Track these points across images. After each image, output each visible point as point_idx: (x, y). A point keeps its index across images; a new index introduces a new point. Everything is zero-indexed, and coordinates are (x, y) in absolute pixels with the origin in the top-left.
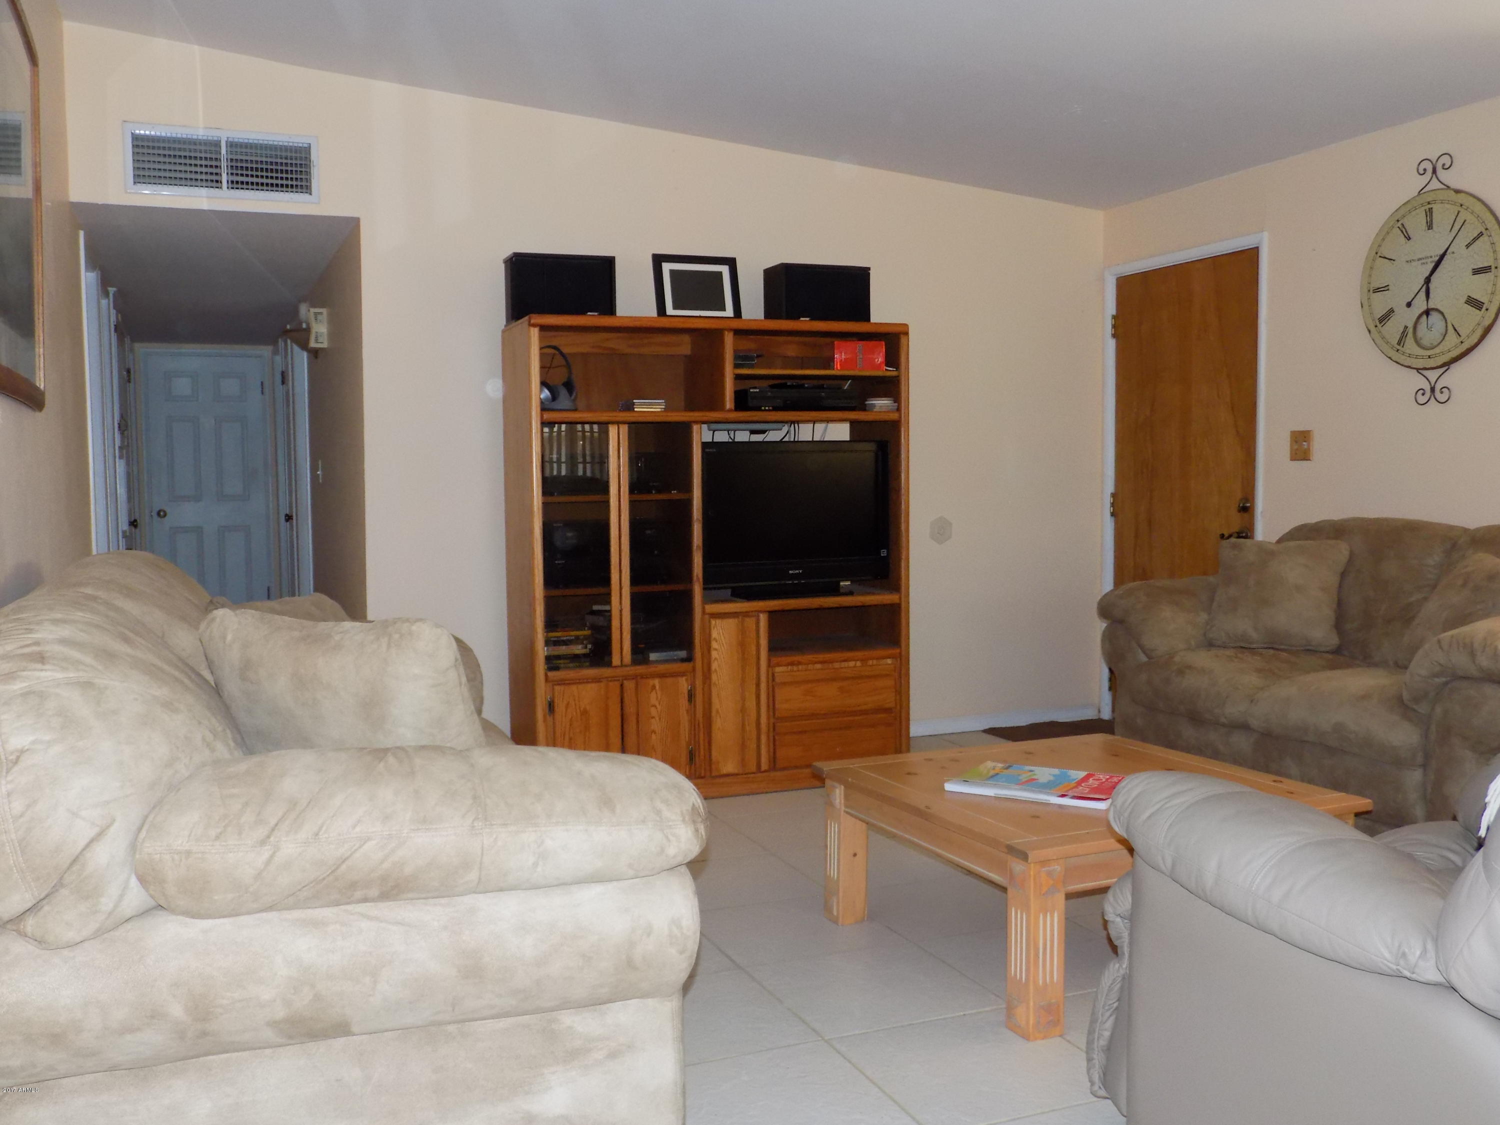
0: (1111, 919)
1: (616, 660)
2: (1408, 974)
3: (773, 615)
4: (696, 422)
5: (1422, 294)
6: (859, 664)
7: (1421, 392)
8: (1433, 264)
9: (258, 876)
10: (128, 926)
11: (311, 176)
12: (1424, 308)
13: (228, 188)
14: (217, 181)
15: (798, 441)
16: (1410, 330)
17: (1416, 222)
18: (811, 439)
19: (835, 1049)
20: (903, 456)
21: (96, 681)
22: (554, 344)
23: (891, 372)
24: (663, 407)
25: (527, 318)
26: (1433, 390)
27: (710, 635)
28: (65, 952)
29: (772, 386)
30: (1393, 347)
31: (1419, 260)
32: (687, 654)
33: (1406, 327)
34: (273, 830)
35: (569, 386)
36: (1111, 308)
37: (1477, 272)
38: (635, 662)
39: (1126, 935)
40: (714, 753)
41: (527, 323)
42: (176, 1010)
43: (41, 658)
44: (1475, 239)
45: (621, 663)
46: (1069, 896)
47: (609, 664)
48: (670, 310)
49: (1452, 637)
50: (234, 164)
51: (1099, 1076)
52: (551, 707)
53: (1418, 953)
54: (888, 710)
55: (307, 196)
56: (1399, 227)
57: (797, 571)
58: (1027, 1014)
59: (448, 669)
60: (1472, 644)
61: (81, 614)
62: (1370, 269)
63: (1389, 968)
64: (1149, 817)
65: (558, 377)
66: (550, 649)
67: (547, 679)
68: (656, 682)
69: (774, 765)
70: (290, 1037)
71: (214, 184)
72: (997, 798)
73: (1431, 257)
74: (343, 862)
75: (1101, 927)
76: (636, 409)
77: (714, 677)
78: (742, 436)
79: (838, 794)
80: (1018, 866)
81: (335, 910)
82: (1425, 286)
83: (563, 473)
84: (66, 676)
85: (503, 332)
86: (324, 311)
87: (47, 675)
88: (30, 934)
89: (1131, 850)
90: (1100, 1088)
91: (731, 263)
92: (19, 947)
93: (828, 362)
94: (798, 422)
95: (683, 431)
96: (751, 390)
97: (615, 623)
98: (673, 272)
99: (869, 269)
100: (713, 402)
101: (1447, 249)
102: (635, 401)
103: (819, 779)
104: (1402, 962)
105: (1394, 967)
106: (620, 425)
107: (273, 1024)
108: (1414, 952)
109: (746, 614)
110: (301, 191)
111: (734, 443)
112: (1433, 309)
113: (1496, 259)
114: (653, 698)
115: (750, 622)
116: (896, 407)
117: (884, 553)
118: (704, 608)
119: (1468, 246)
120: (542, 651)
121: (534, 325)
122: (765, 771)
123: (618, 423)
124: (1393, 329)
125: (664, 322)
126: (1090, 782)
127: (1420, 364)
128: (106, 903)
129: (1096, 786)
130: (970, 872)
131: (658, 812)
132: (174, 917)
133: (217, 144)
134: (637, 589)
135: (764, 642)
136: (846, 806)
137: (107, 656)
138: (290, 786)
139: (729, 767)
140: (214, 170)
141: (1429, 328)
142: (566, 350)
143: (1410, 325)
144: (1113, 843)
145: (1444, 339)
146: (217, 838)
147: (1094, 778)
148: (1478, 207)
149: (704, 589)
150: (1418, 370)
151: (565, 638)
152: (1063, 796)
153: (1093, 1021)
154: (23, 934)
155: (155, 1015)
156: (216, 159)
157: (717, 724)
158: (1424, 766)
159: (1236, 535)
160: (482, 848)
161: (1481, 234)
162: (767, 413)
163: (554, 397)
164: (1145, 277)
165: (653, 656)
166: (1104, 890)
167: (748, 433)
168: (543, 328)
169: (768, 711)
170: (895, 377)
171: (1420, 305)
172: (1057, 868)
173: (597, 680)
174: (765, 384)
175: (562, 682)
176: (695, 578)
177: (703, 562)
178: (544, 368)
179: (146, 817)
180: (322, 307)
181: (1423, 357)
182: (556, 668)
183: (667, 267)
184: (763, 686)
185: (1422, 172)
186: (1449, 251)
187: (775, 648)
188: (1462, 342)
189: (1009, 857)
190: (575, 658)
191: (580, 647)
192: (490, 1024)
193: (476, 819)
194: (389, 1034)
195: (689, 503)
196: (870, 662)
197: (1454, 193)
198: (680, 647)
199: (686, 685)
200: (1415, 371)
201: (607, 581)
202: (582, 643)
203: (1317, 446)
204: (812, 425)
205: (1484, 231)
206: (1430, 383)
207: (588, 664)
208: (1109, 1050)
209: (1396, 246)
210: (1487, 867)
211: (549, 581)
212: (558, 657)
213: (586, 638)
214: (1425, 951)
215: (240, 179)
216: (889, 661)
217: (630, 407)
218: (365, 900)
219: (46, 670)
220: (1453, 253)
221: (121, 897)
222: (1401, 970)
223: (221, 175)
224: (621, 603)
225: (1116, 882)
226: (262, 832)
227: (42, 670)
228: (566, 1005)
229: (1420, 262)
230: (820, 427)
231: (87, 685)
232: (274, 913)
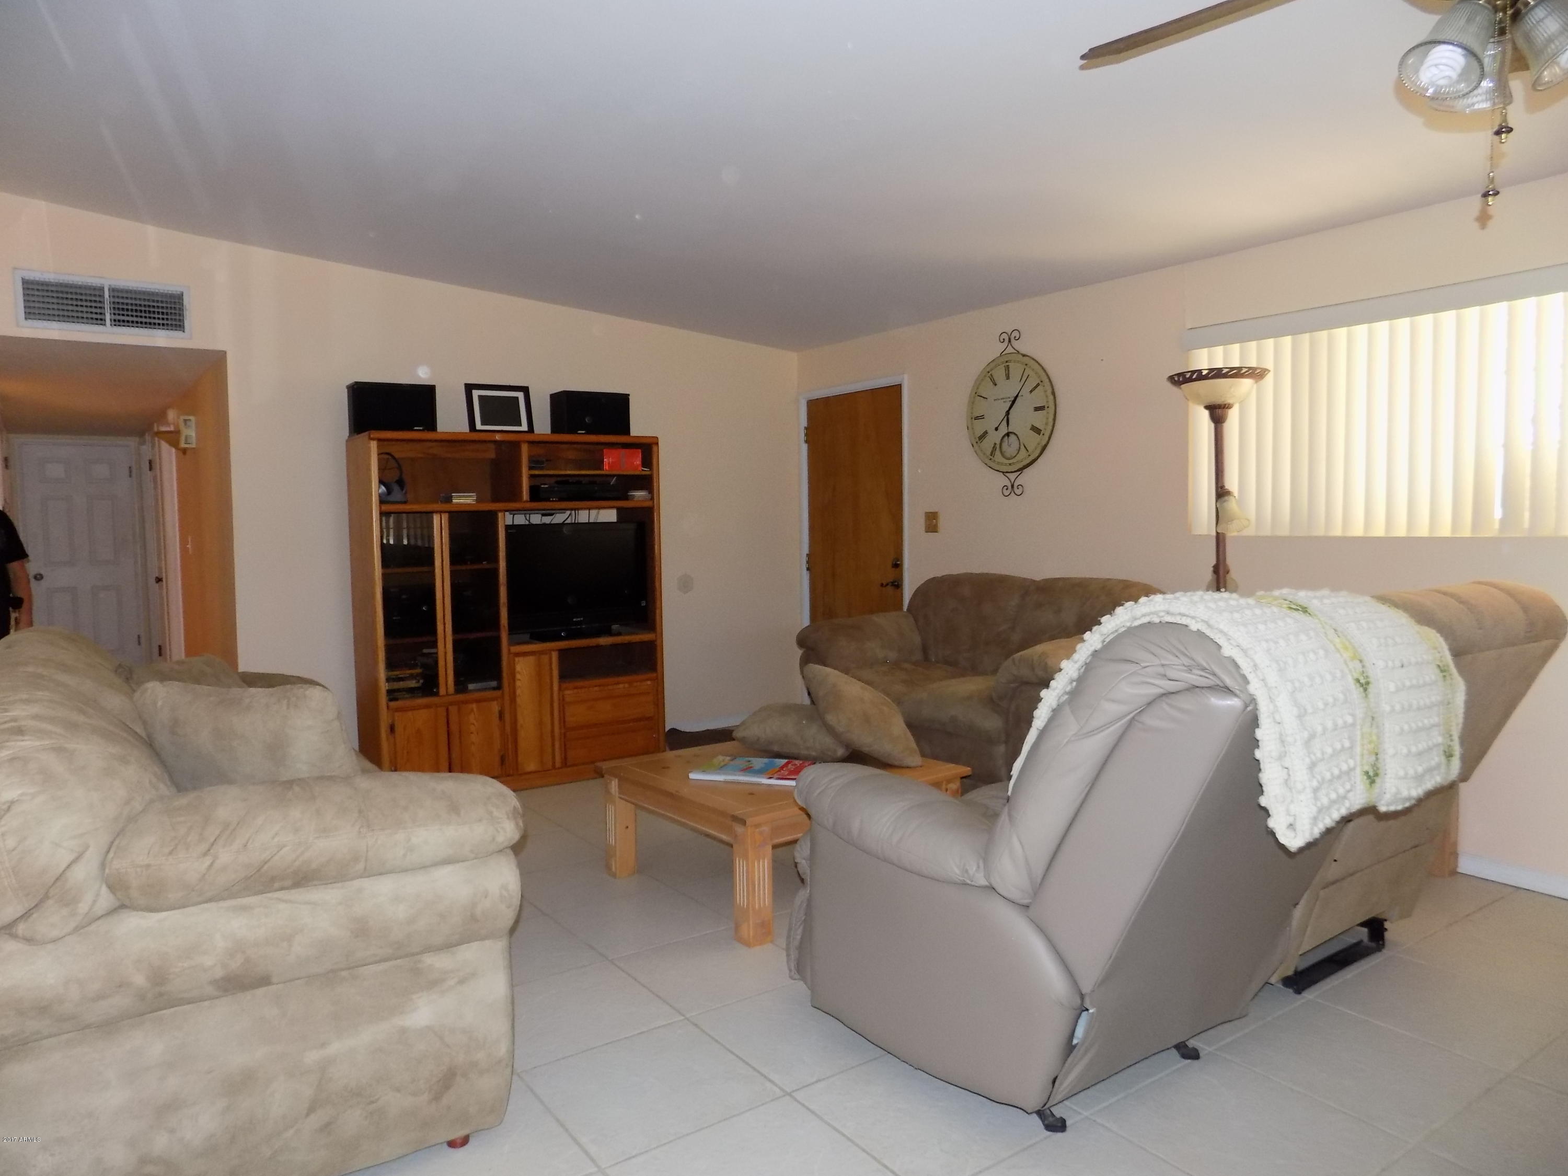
0: (799, 861)
1: (442, 691)
2: (969, 882)
3: (562, 653)
4: (501, 511)
5: (1005, 422)
6: (627, 685)
7: (1006, 488)
8: (1011, 402)
9: (203, 878)
10: (99, 922)
11: (183, 317)
12: (1006, 432)
13: (111, 325)
14: (101, 320)
15: (578, 523)
16: (998, 446)
17: (999, 374)
18: (587, 521)
19: (617, 966)
20: (656, 530)
21: (67, 746)
22: (388, 451)
23: (646, 472)
24: (475, 498)
25: (367, 433)
26: (1012, 486)
27: (515, 669)
28: (50, 946)
29: (557, 482)
30: (987, 457)
31: (1002, 399)
32: (497, 683)
33: (995, 444)
34: (212, 845)
35: (401, 483)
36: (804, 422)
37: (1037, 409)
38: (457, 691)
39: (808, 872)
40: (520, 759)
41: (367, 437)
42: (140, 980)
43: (20, 731)
44: (1036, 387)
45: (447, 692)
46: (775, 847)
47: (437, 694)
48: (479, 426)
49: (1021, 656)
50: (117, 306)
51: (795, 965)
52: (392, 729)
53: (974, 869)
54: (649, 719)
55: (181, 332)
56: (989, 376)
57: (579, 619)
58: (748, 930)
59: (333, 720)
60: (1033, 661)
61: (40, 693)
62: (972, 403)
63: (959, 879)
64: (819, 794)
65: (393, 476)
66: (391, 683)
67: (388, 707)
68: (474, 706)
69: (565, 763)
70: (226, 990)
71: (99, 322)
72: (726, 782)
73: (1009, 398)
74: (266, 863)
75: (793, 867)
76: (453, 501)
77: (518, 700)
78: (536, 519)
79: (614, 785)
80: (739, 829)
81: (259, 897)
82: (1006, 417)
83: (392, 542)
84: (42, 743)
85: (347, 441)
86: (192, 418)
87: (27, 743)
88: (21, 935)
89: (809, 816)
90: (795, 973)
91: (525, 390)
92: (11, 946)
93: (599, 464)
94: (578, 509)
95: (491, 518)
96: (542, 486)
97: (441, 663)
98: (480, 397)
99: (629, 395)
100: (514, 495)
101: (1019, 393)
102: (453, 494)
103: (600, 774)
104: (966, 875)
105: (961, 878)
106: (442, 514)
107: (215, 983)
108: (972, 869)
109: (541, 653)
110: (176, 328)
111: (531, 526)
112: (1011, 433)
113: (1047, 402)
114: (472, 718)
115: (545, 658)
116: (650, 497)
117: (643, 604)
118: (509, 650)
119: (1031, 392)
120: (384, 686)
121: (373, 439)
122: (559, 768)
123: (441, 512)
124: (987, 444)
125: (475, 436)
126: (789, 767)
127: (1005, 469)
128: (83, 907)
129: (792, 769)
130: (708, 835)
131: (491, 813)
132: (135, 913)
133: (102, 289)
134: (459, 636)
135: (556, 673)
136: (620, 793)
137: (72, 727)
138: (222, 813)
139: (532, 766)
140: (98, 311)
141: (1009, 445)
142: (397, 455)
143: (998, 442)
144: (796, 810)
145: (1018, 453)
146: (170, 853)
147: (792, 763)
148: (1036, 366)
149: (509, 634)
150: (1003, 472)
151: (402, 676)
152: (770, 778)
153: (790, 930)
154: (14, 936)
155: (122, 985)
156: (100, 302)
157: (522, 734)
158: (1006, 742)
159: (890, 584)
160: (367, 846)
161: (1038, 385)
162: (555, 503)
163: (389, 492)
164: (826, 401)
165: (471, 686)
166: (795, 842)
167: (540, 516)
168: (379, 440)
169: (560, 723)
170: (649, 475)
171: (1003, 430)
172: (766, 829)
173: (427, 707)
174: (553, 480)
175: (398, 710)
176: (502, 627)
177: (508, 614)
178: (381, 469)
179: (112, 843)
180: (192, 414)
181: (1006, 464)
182: (396, 699)
183: (476, 393)
184: (556, 705)
185: (1002, 341)
186: (1019, 395)
187: (563, 677)
188: (1029, 455)
189: (734, 824)
190: (411, 691)
191: (414, 682)
192: (373, 968)
193: (362, 826)
194: (299, 981)
195: (496, 571)
196: (635, 684)
197: (1021, 356)
198: (492, 678)
199: (497, 707)
200: (1001, 474)
201: (434, 632)
202: (416, 679)
203: (942, 522)
204: (588, 511)
205: (1042, 381)
206: (1011, 481)
207: (420, 695)
208: (800, 948)
209: (987, 389)
210: (1010, 816)
211: (388, 632)
212: (399, 690)
213: (418, 675)
214: (978, 867)
215: (122, 318)
216: (649, 683)
217: (449, 500)
218: (282, 889)
219: (26, 740)
220: (1022, 396)
221: (95, 902)
222: (965, 880)
223: (105, 314)
224: (445, 647)
225: (802, 837)
226: (204, 847)
227: (23, 741)
228: (429, 949)
229: (1003, 400)
230: (594, 512)
231: (59, 750)
232: (213, 903)
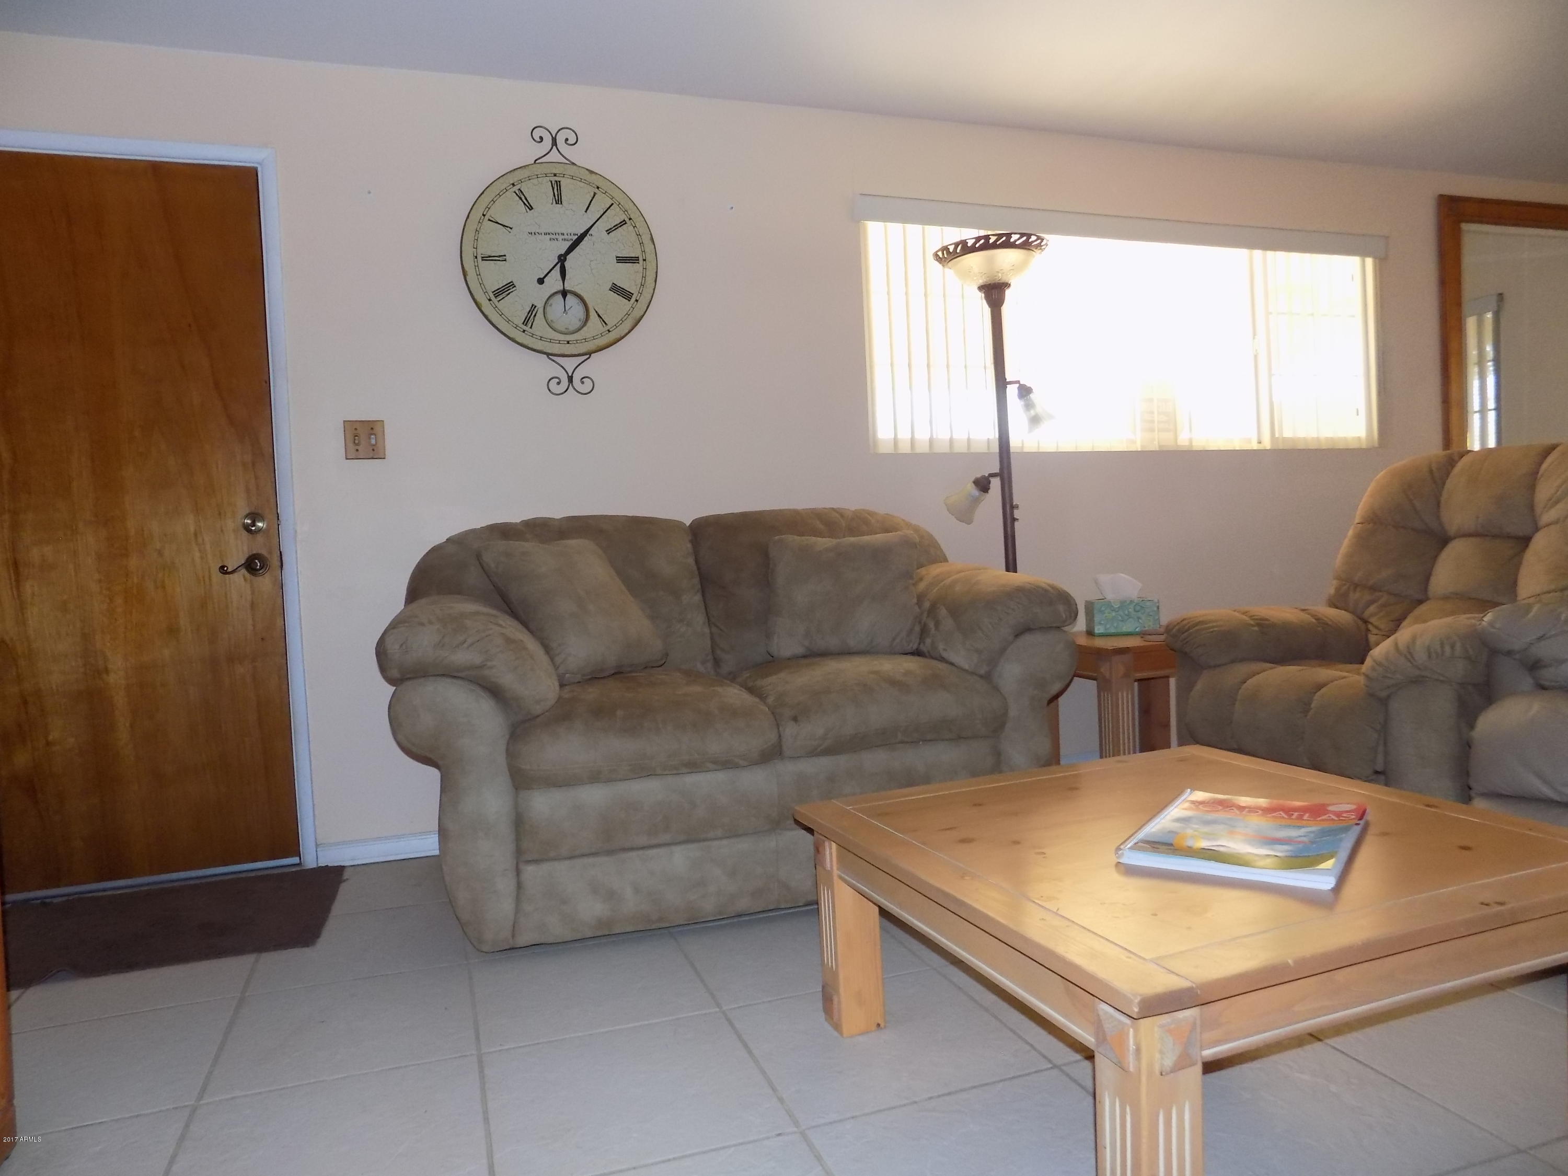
5: (556, 272)
7: (555, 380)
8: (569, 243)
12: (559, 287)
16: (540, 310)
17: (538, 191)
26: (570, 379)
30: (514, 327)
31: (547, 234)
33: (533, 307)
37: (622, 260)
44: (619, 226)
56: (515, 192)
62: (474, 231)
73: (563, 234)
82: (560, 264)
101: (585, 230)
112: (570, 291)
113: (640, 252)
119: (611, 231)
124: (516, 307)
141: (564, 311)
143: (540, 305)
145: (584, 325)
148: (616, 194)
150: (550, 355)
161: (623, 223)
171: (554, 283)
181: (556, 342)
185: (539, 140)
186: (587, 233)
188: (607, 330)
197: (582, 172)
200: (545, 356)
203: (394, 440)
205: (627, 220)
206: (566, 371)
209: (512, 212)
220: (593, 235)
229: (548, 237)
